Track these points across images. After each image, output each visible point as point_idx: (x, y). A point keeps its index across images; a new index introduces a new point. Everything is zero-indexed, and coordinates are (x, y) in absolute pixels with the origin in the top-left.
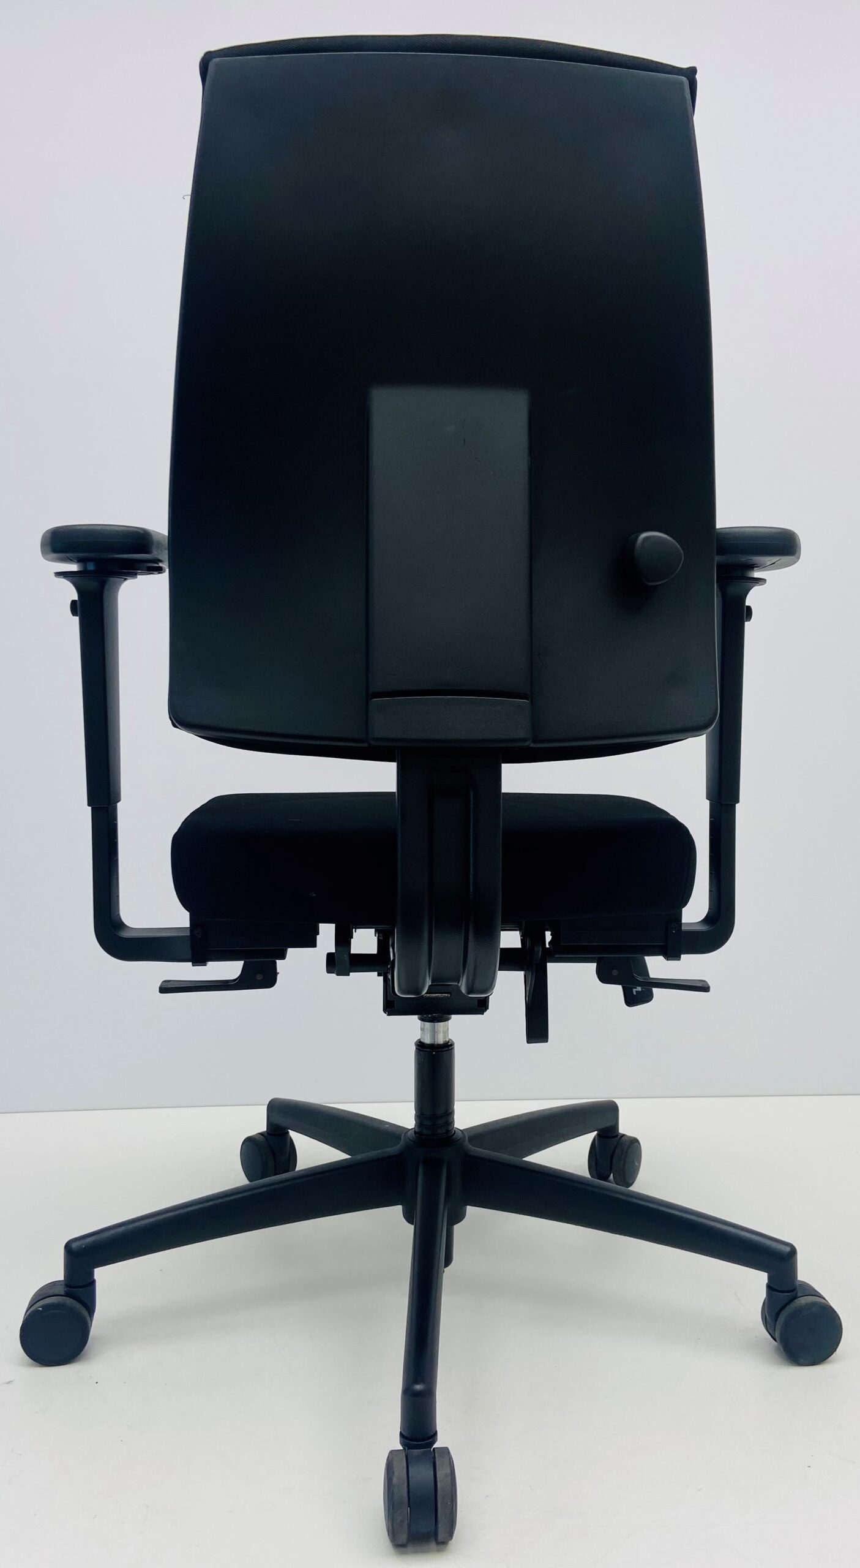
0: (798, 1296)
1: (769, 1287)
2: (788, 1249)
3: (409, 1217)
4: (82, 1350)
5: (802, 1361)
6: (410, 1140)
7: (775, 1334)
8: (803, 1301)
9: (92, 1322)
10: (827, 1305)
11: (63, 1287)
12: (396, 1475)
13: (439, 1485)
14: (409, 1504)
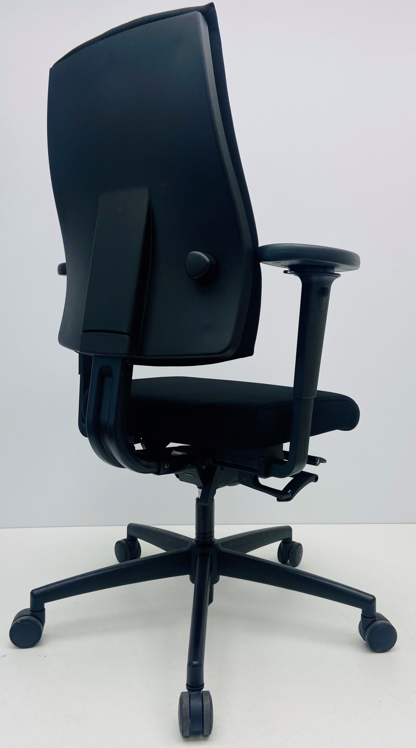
0: (376, 620)
1: (363, 616)
2: (372, 598)
3: (192, 580)
4: (38, 641)
5: (377, 650)
6: (193, 544)
7: (365, 637)
8: (379, 622)
9: (43, 627)
10: (390, 624)
11: (30, 611)
12: (184, 704)
13: (204, 708)
14: (190, 718)
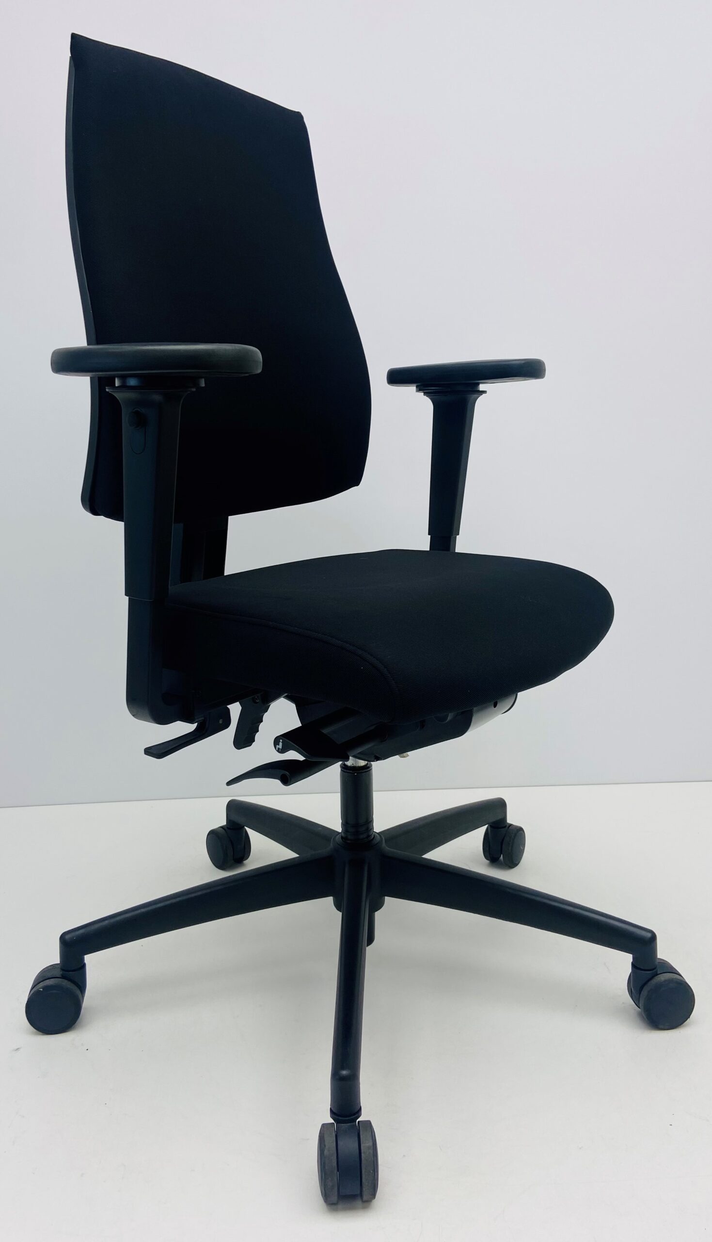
0: (658, 973)
1: (634, 966)
2: (649, 935)
3: (338, 906)
4: (76, 1021)
5: (661, 1026)
6: (337, 843)
7: (639, 1002)
8: (663, 977)
9: (83, 997)
10: (681, 981)
11: (59, 969)
12: (327, 1147)
13: (363, 1156)
14: (338, 1171)
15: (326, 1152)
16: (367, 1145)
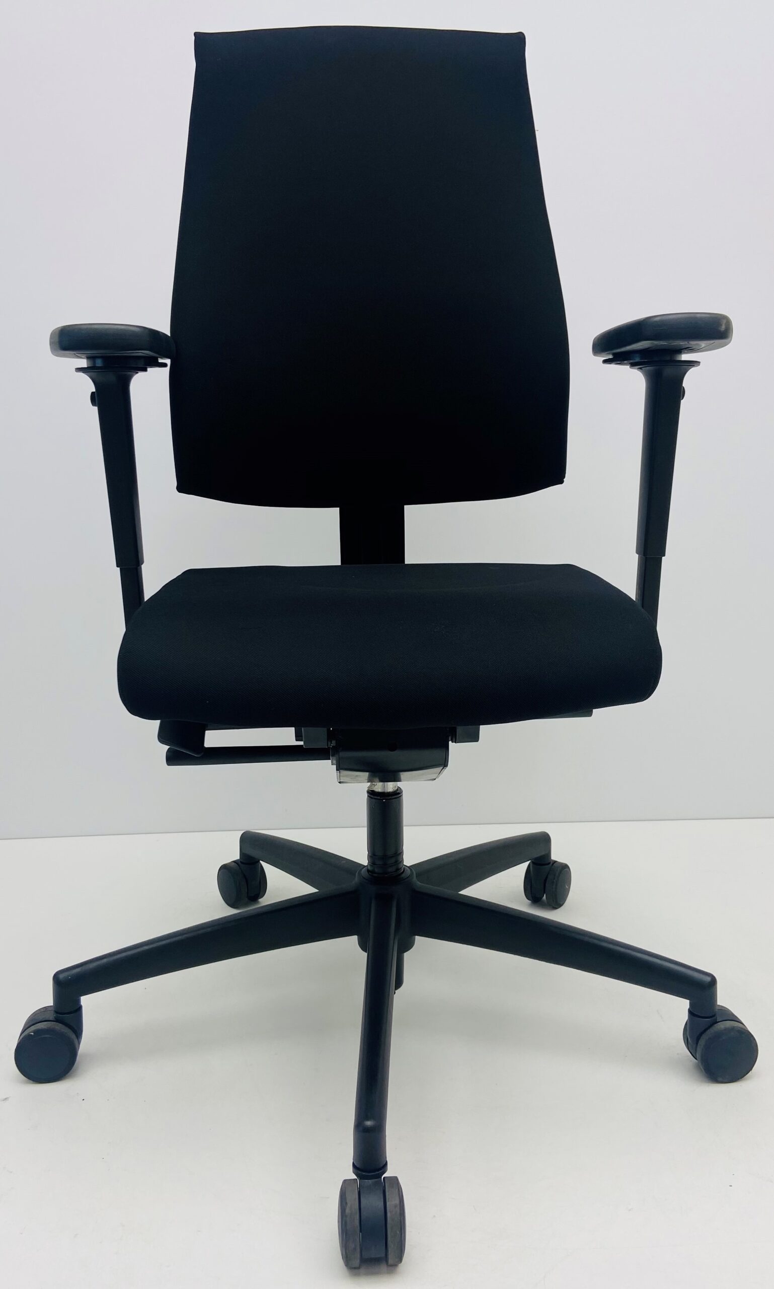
0: (718, 1021)
1: (691, 1012)
2: (709, 979)
3: (363, 946)
4: (71, 1069)
5: (720, 1079)
6: (364, 878)
7: (696, 1054)
8: (722, 1026)
9: (79, 1044)
10: (745, 1030)
11: (53, 1012)
12: (349, 1205)
13: (389, 1215)
14: (361, 1231)
15: (348, 1211)
16: (393, 1203)
